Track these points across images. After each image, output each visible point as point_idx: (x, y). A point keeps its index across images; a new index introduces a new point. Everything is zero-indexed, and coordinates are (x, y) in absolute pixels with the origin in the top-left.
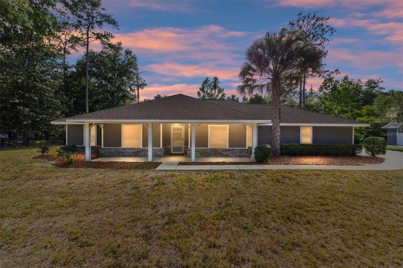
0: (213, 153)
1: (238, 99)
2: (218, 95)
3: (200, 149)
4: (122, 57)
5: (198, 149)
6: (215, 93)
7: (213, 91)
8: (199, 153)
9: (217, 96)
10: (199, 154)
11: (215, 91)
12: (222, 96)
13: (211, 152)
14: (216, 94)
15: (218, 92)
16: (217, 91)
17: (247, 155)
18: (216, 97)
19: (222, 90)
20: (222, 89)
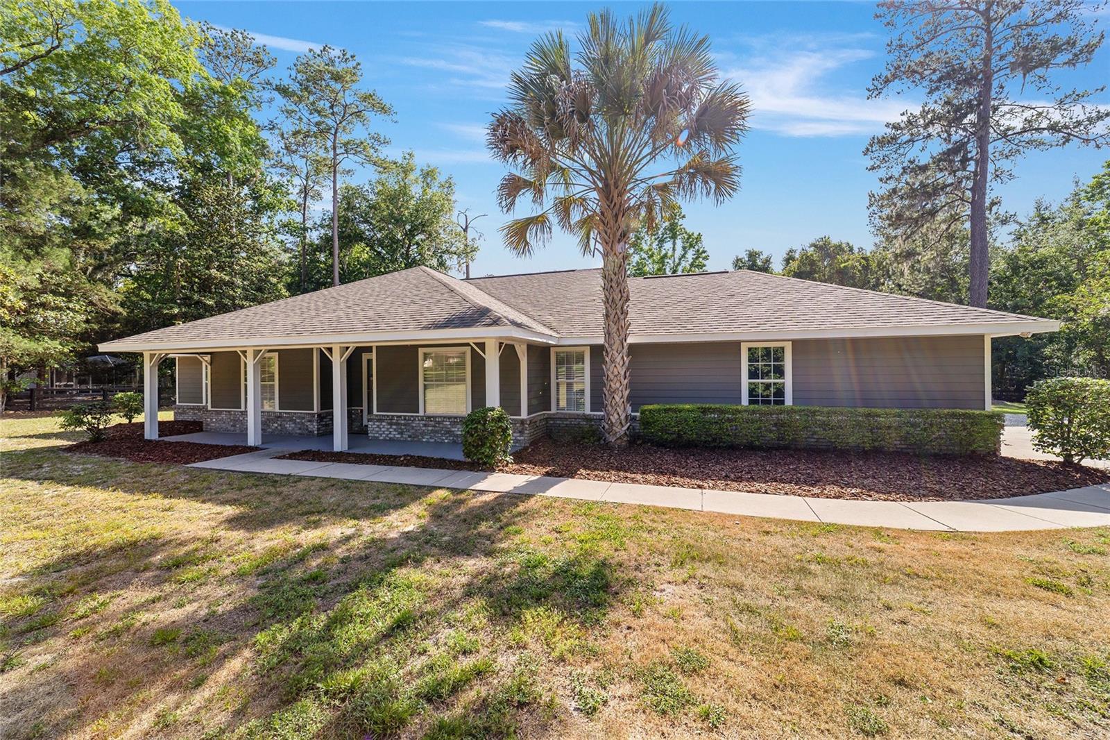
0: (430, 428)
1: (768, 261)
2: (683, 256)
3: (398, 417)
4: (416, 190)
5: (393, 416)
6: (674, 250)
7: (668, 245)
8: (394, 427)
9: (680, 259)
10: (395, 430)
11: (674, 244)
12: (697, 258)
13: (425, 425)
14: (679, 252)
15: (684, 248)
16: (679, 243)
17: (522, 438)
18: (677, 261)
19: (696, 239)
20: (695, 235)
